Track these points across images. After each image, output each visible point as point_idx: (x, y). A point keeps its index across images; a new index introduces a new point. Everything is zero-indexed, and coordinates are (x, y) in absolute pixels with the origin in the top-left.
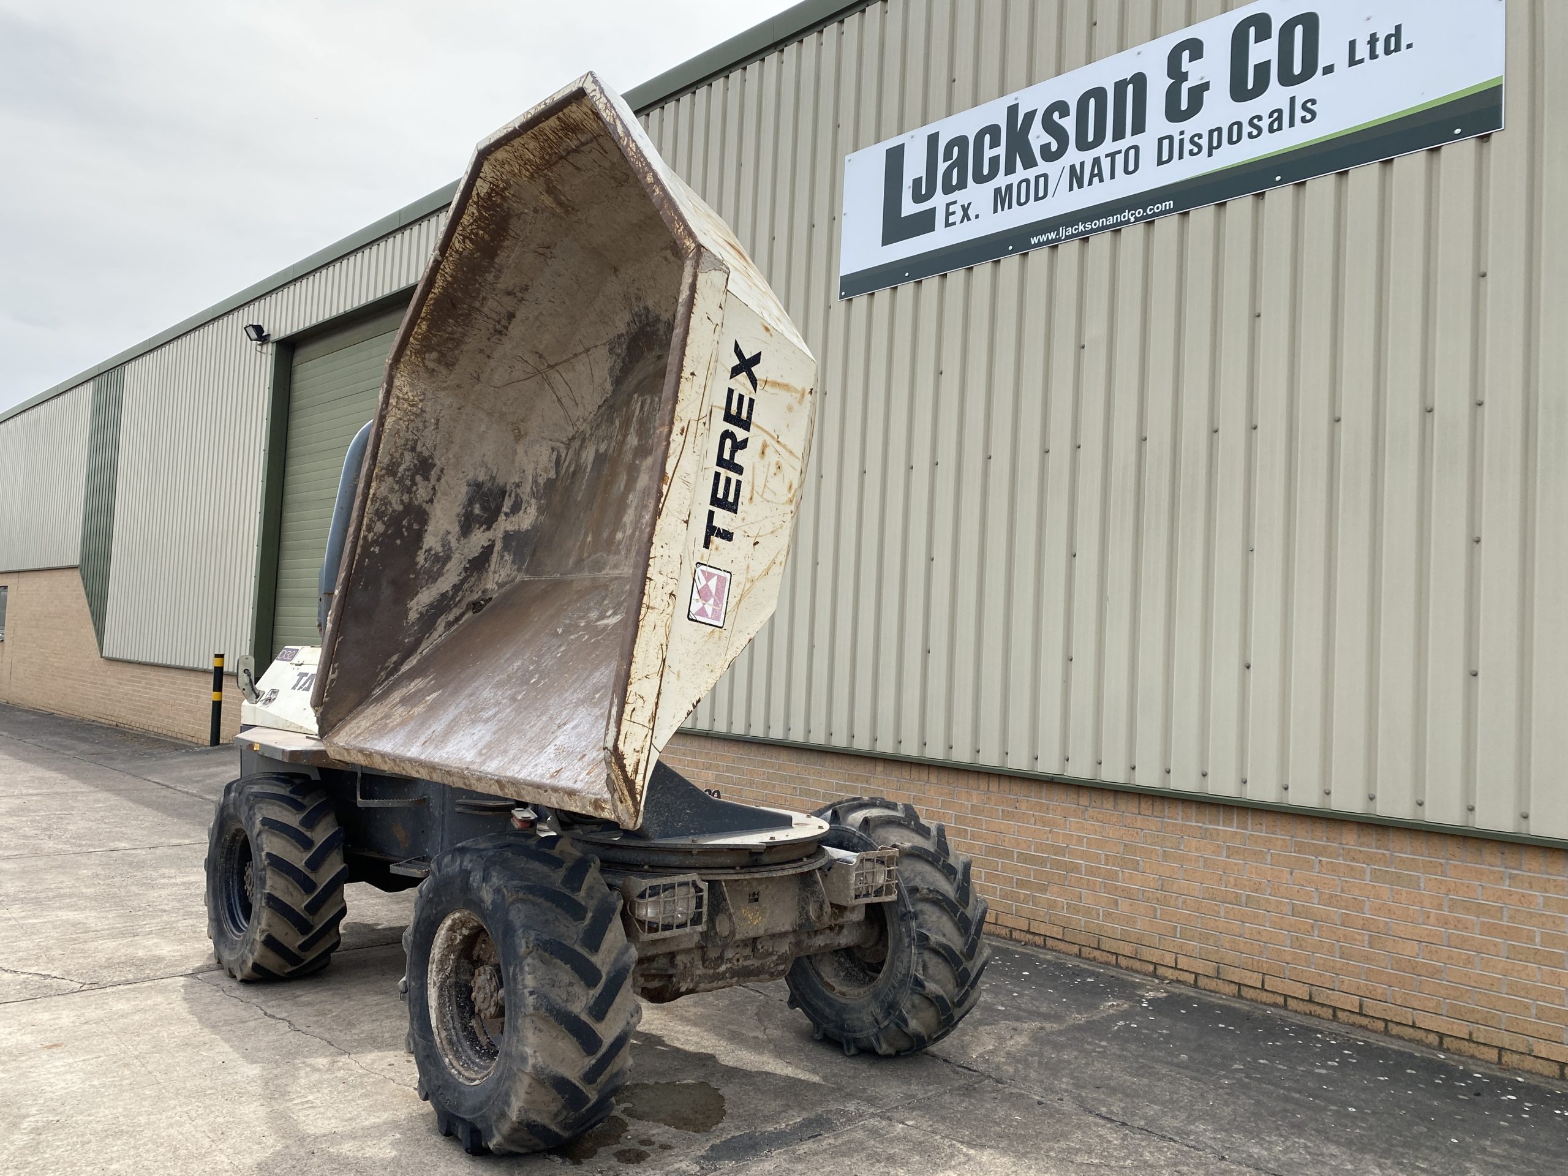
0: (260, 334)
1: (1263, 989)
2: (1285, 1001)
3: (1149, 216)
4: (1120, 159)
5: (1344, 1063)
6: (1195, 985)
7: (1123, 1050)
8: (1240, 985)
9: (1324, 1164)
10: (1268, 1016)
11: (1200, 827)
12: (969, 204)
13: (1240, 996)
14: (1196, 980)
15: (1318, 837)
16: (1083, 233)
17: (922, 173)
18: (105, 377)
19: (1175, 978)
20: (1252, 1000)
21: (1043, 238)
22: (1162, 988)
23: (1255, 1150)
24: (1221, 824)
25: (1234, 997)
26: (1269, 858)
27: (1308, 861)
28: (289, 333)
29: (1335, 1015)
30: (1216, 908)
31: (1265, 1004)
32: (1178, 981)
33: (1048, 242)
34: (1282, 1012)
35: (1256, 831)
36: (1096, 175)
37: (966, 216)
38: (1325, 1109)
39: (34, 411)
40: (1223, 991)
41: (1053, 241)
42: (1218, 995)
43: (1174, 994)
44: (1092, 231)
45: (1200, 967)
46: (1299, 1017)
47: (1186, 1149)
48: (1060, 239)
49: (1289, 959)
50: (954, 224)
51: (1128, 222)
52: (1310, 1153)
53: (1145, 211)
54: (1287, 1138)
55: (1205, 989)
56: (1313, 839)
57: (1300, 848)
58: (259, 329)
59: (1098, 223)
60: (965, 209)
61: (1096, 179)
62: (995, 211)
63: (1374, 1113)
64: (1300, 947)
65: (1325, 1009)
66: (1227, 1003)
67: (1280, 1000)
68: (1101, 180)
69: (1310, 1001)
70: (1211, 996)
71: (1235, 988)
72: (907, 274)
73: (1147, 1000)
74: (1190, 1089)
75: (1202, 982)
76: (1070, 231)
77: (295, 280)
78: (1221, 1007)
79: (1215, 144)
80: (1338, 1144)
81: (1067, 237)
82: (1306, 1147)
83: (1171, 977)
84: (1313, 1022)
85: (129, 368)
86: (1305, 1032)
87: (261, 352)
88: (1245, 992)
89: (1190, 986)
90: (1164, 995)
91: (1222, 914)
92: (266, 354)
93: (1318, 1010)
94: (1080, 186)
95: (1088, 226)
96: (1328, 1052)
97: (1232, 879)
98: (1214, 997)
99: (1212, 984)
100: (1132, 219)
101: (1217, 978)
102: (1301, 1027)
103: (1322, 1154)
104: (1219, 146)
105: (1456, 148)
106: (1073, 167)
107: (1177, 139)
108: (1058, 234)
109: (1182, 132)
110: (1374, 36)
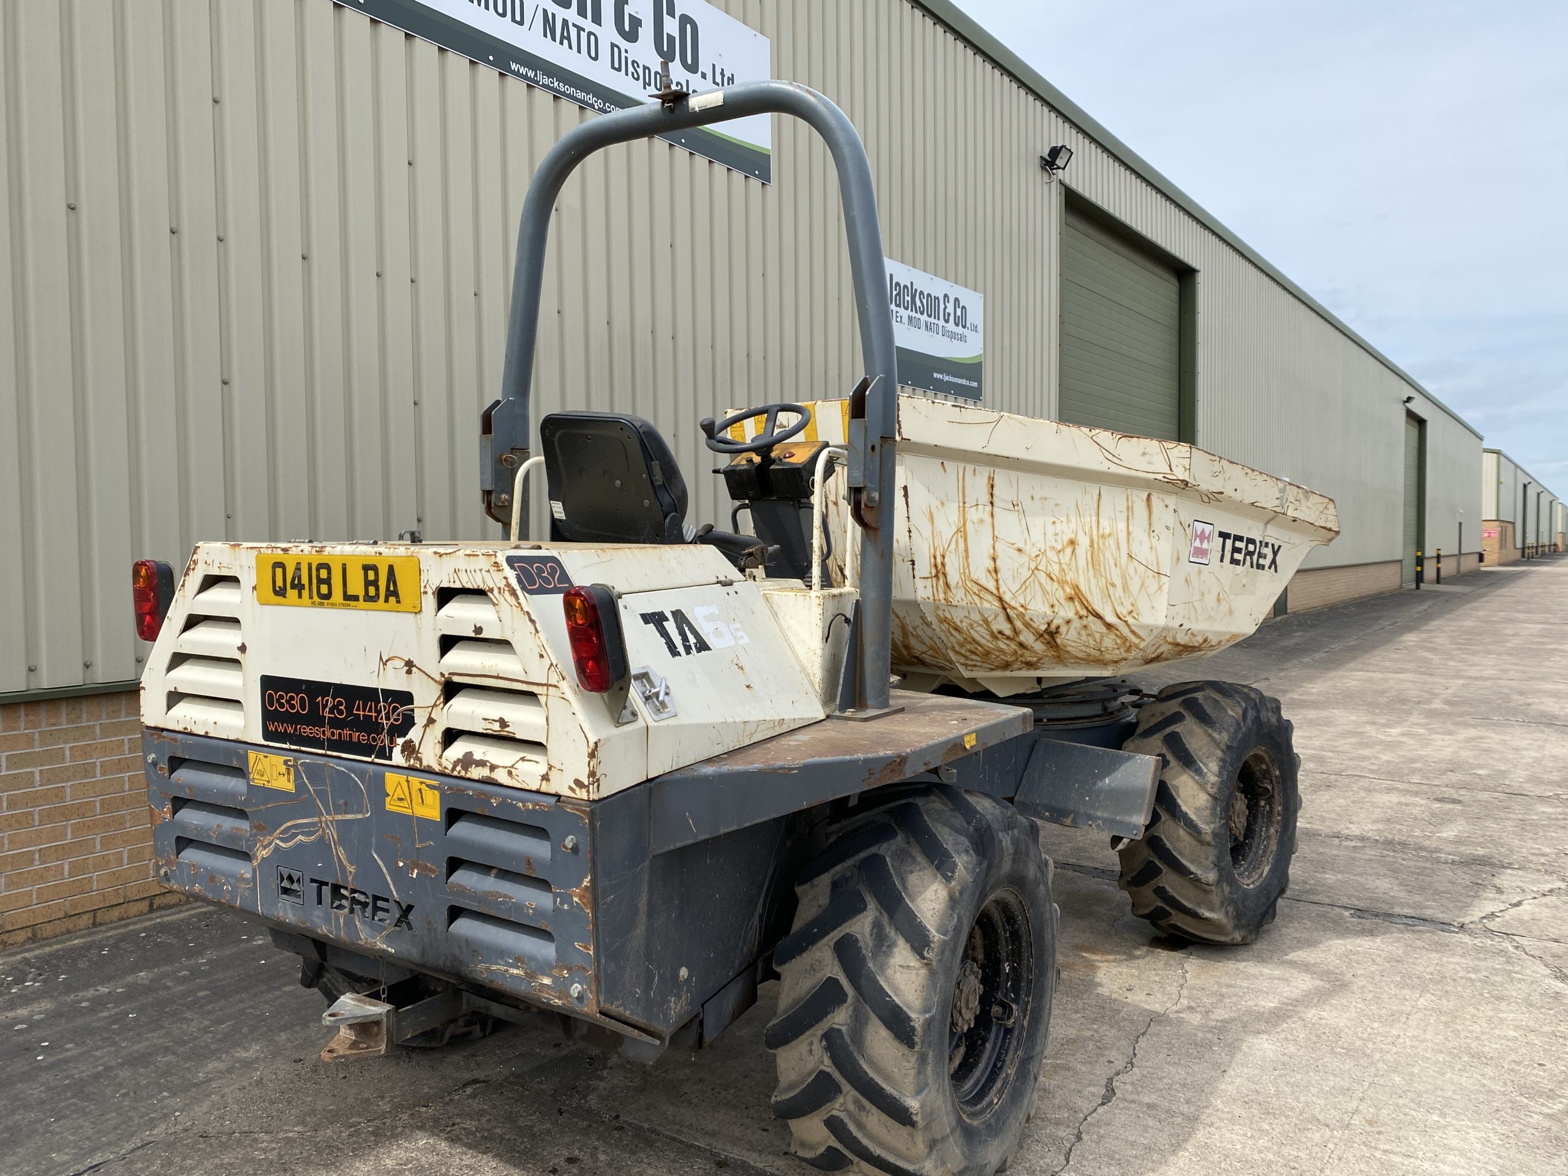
4: (584, 35)
21: (523, 70)
33: (525, 77)
36: (566, 38)
44: (564, 94)
48: (537, 83)
51: (592, 106)
53: (604, 105)
61: (565, 42)
68: (570, 47)
76: (546, 81)
79: (647, 81)
81: (544, 85)
94: (554, 39)
95: (562, 87)
100: (596, 107)
104: (649, 85)
105: (755, 183)
106: (545, 11)
107: (623, 54)
108: (536, 75)
109: (626, 51)
110: (723, 70)
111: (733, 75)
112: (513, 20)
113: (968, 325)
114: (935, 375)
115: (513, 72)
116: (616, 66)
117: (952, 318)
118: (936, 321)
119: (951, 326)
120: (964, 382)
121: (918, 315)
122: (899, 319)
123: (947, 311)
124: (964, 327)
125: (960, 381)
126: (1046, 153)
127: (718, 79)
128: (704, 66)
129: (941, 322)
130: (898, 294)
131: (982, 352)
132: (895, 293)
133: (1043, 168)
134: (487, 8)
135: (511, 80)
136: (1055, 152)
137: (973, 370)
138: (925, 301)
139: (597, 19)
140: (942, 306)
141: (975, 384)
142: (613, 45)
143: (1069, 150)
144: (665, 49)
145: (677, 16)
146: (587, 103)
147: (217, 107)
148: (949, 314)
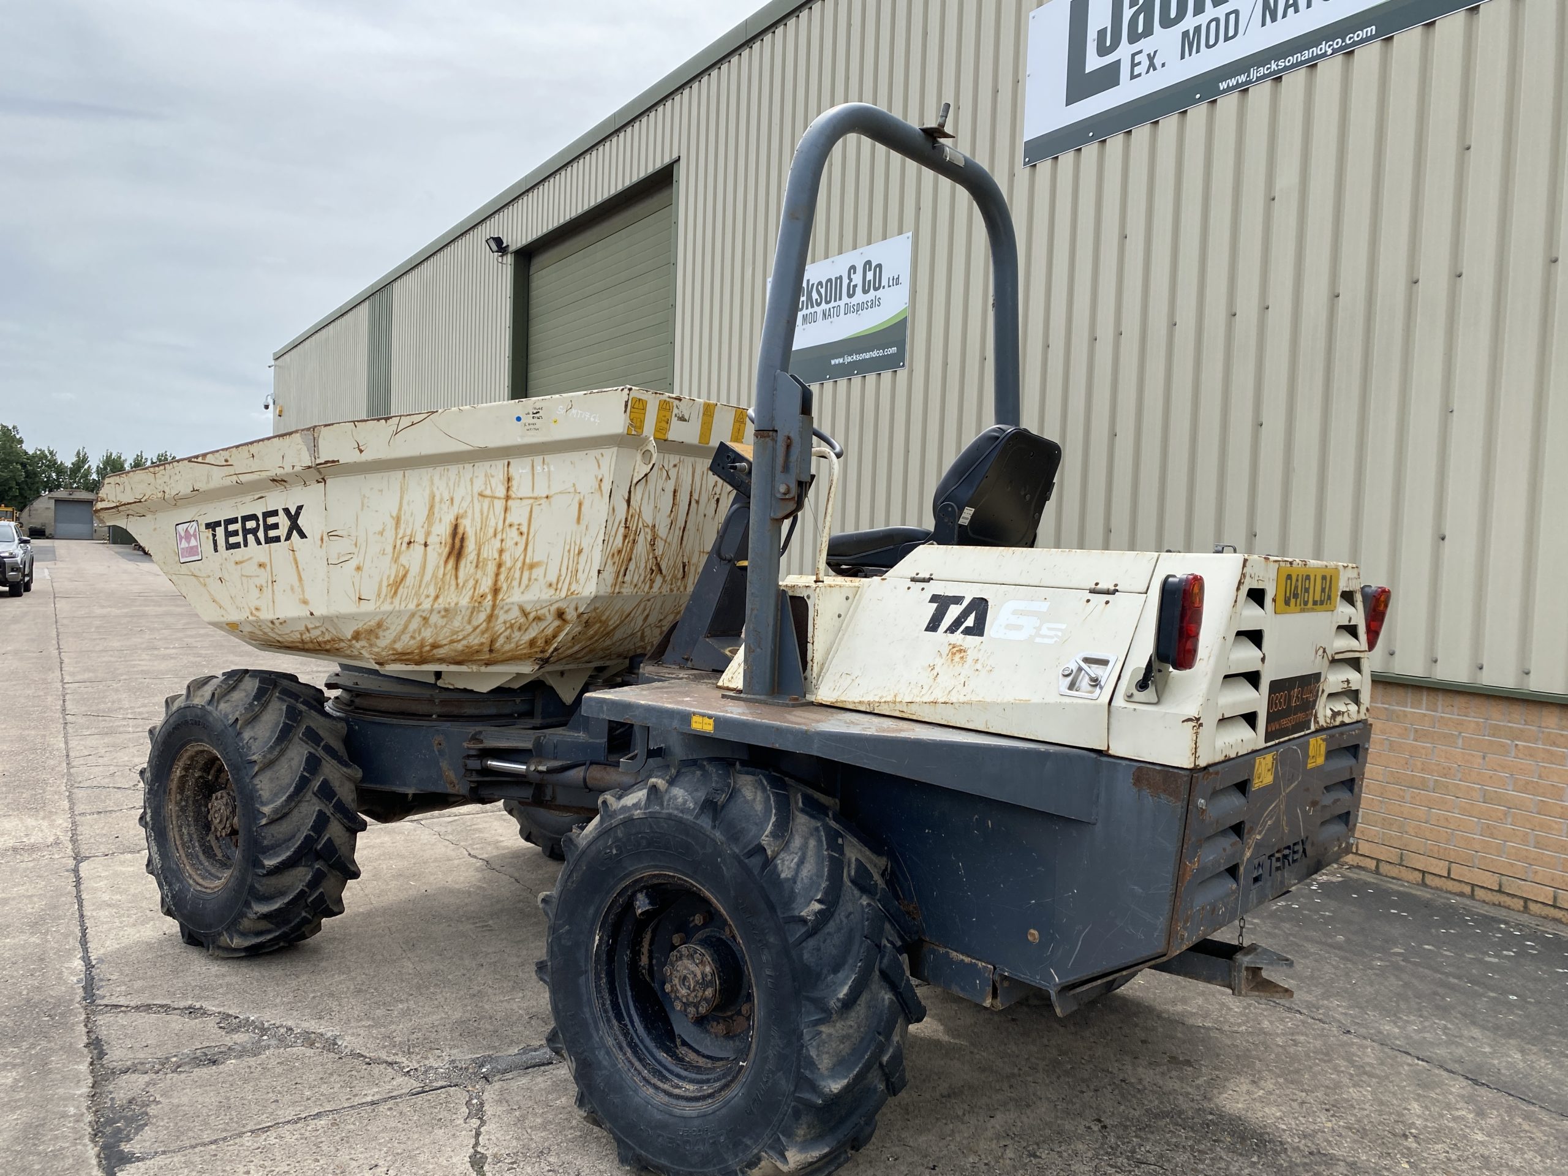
0: (500, 246)
1: (1449, 877)
2: (1473, 891)
3: (1348, 46)
5: (1522, 953)
6: (1377, 871)
7: (1275, 928)
8: (1424, 872)
9: (1458, 1045)
10: (1451, 906)
11: (1385, 708)
12: (1155, 52)
13: (1424, 884)
14: (1377, 867)
15: (1515, 719)
16: (1275, 73)
17: (1108, 23)
18: (377, 296)
19: (1355, 864)
20: (1437, 888)
21: (1232, 82)
22: (1340, 873)
23: (1387, 1027)
24: (1409, 704)
25: (1418, 884)
26: (1460, 741)
27: (1503, 746)
28: (524, 242)
29: (1526, 907)
30: (1401, 793)
31: (1450, 892)
32: (1359, 867)
33: (1238, 85)
34: (1468, 902)
35: (1447, 712)
36: (1291, 6)
37: (1152, 66)
38: (1482, 995)
39: (324, 331)
40: (1406, 879)
41: (1243, 84)
42: (1400, 882)
43: (1351, 879)
44: (1286, 68)
45: (1383, 853)
46: (1487, 908)
47: (1310, 1020)
48: (1250, 82)
49: (1477, 847)
50: (1139, 75)
51: (1325, 55)
52: (1445, 1034)
54: (1426, 1019)
55: (1386, 876)
56: (1509, 722)
57: (1496, 731)
58: (498, 241)
59: (1292, 59)
60: (1151, 58)
61: (1291, 10)
62: (1183, 57)
63: (1538, 1002)
64: (1492, 836)
65: (1515, 900)
66: (1407, 890)
67: (1467, 890)
69: (1500, 891)
70: (1391, 882)
71: (1418, 876)
72: (1091, 134)
73: (1318, 883)
74: (1336, 968)
75: (1384, 868)
76: (1263, 71)
77: (528, 191)
78: (1399, 894)
80: (1483, 1028)
81: (1258, 79)
82: (1445, 1027)
83: (1351, 863)
84: (1502, 913)
85: (396, 285)
86: (1488, 922)
87: (502, 263)
88: (1429, 880)
89: (1371, 872)
90: (1340, 879)
91: (1408, 797)
92: (506, 264)
93: (1508, 901)
94: (1274, 19)
95: (1281, 64)
96: (1508, 940)
97: (1419, 764)
98: (1396, 884)
99: (1394, 871)
100: (1330, 51)
101: (1400, 865)
102: (1485, 916)
103: (1461, 1037)
108: (1248, 75)
112: (1227, 39)
115: (1225, 91)
135: (1221, 100)
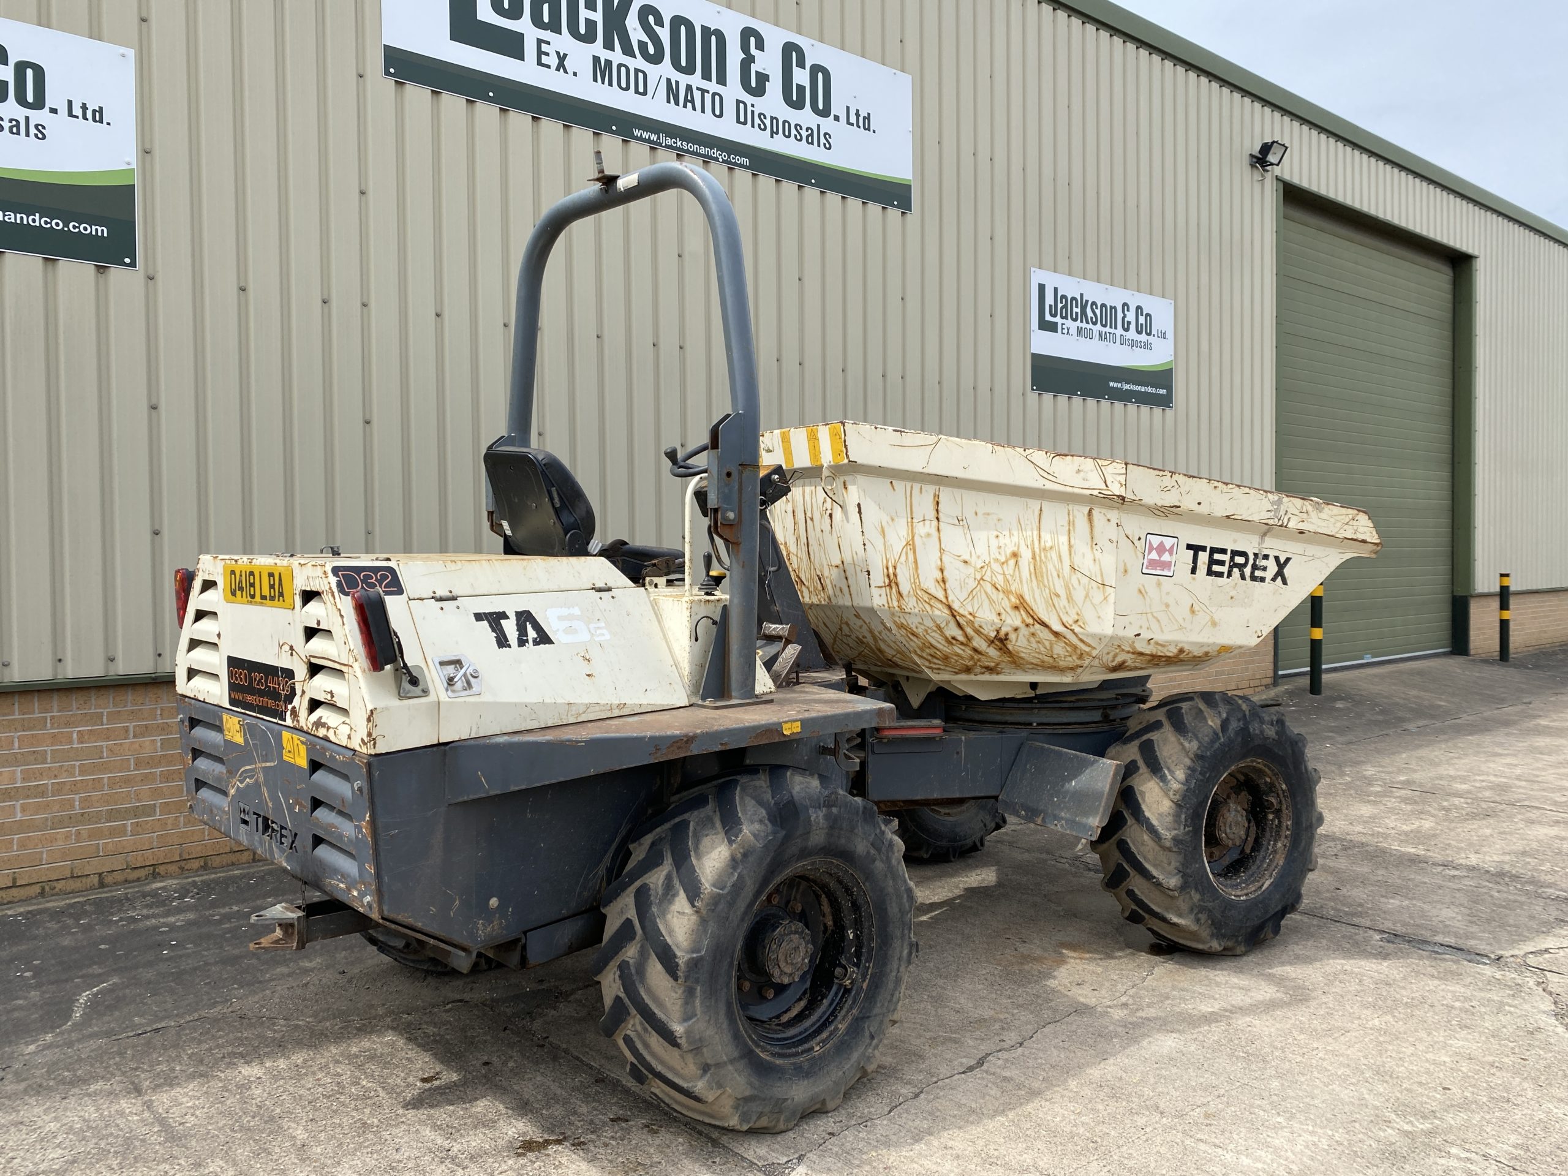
3: (730, 163)
4: (708, 97)
12: (565, 55)
16: (680, 149)
21: (645, 135)
33: (649, 141)
37: (561, 66)
41: (654, 142)
44: (687, 151)
48: (660, 144)
50: (548, 67)
51: (717, 159)
53: (729, 157)
59: (693, 147)
61: (689, 105)
62: (595, 80)
68: (694, 109)
76: (669, 141)
79: (775, 130)
81: (667, 146)
94: (677, 104)
95: (685, 146)
100: (721, 160)
104: (777, 133)
105: (894, 213)
106: (669, 81)
107: (749, 109)
108: (659, 138)
109: (753, 106)
110: (858, 111)
111: (869, 114)
112: (637, 92)
113: (1154, 332)
114: (1111, 384)
115: (637, 138)
116: (742, 119)
117: (1133, 327)
118: (1113, 331)
119: (1132, 334)
120: (1149, 389)
121: (1090, 326)
122: (1065, 331)
123: (1126, 319)
124: (1149, 334)
125: (1143, 389)
126: (1257, 148)
127: (853, 119)
128: (837, 108)
129: (1120, 331)
130: (1065, 306)
131: (1172, 358)
132: (1060, 305)
133: (1253, 166)
134: (611, 84)
135: (634, 145)
136: (1266, 149)
137: (1162, 378)
138: (1098, 312)
139: (722, 80)
140: (1120, 315)
141: (1164, 392)
142: (738, 102)
143: (1283, 145)
144: (795, 99)
145: (808, 66)
146: (711, 158)
147: (363, 197)
148: (1129, 323)
